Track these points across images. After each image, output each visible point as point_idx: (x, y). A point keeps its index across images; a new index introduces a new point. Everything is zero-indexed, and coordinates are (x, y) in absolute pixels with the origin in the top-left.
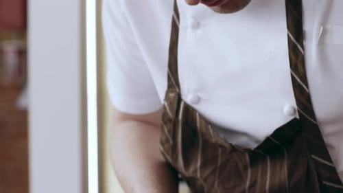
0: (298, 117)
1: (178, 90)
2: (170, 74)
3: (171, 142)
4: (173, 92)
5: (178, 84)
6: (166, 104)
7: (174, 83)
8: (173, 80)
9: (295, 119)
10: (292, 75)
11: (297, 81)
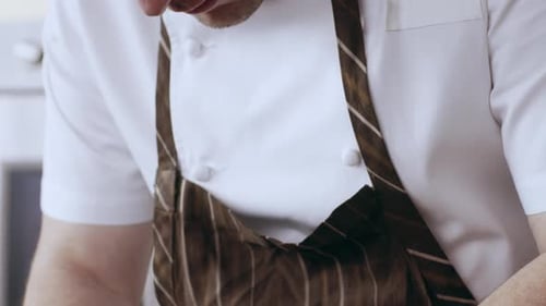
0: (371, 185)
1: (175, 164)
2: (160, 138)
3: (171, 260)
4: (167, 169)
5: (174, 153)
6: (158, 191)
7: (168, 152)
8: (165, 147)
9: (366, 187)
10: (351, 114)
11: (360, 121)
